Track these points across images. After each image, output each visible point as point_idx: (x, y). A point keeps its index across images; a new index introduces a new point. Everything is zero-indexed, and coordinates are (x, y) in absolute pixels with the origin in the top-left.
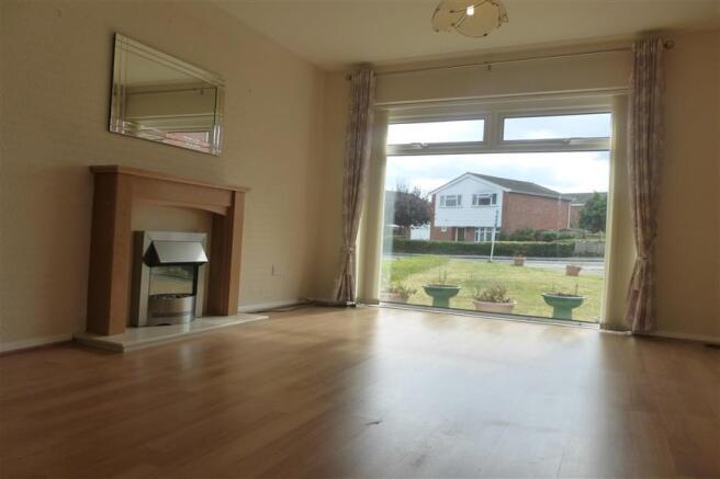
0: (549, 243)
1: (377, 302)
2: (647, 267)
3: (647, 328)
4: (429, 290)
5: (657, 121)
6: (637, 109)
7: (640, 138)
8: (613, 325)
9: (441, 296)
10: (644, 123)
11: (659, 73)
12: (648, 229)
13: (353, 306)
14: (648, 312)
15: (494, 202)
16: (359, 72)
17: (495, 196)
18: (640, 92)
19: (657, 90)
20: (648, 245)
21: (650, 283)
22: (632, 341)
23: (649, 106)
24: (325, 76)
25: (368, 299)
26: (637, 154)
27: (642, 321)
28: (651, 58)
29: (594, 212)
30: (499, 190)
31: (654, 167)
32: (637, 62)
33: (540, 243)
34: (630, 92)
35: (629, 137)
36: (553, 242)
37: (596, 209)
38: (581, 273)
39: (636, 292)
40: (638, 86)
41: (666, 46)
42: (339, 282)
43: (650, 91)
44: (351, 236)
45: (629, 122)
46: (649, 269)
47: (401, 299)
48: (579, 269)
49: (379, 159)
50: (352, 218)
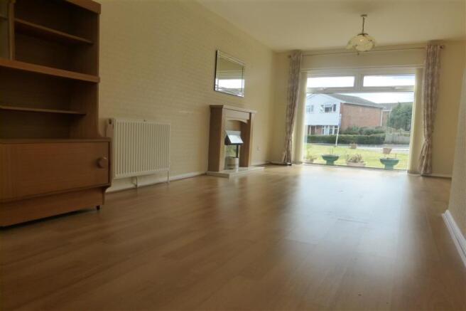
0: (369, 136)
1: (301, 163)
2: (429, 145)
3: (428, 171)
4: (325, 157)
5: (435, 81)
6: (427, 75)
7: (428, 89)
8: (412, 172)
9: (330, 160)
10: (430, 82)
11: (437, 60)
12: (430, 129)
13: (290, 165)
14: (429, 165)
15: (335, 110)
16: (295, 54)
17: (335, 105)
18: (429, 68)
19: (436, 67)
20: (430, 136)
21: (430, 152)
22: (421, 178)
23: (432, 74)
24: (277, 55)
25: (297, 162)
26: (427, 96)
27: (425, 169)
28: (434, 54)
29: (397, 116)
30: (338, 102)
31: (434, 102)
32: (428, 55)
33: (363, 135)
34: (424, 68)
35: (423, 89)
36: (372, 135)
37: (398, 114)
38: (392, 152)
39: (424, 157)
40: (428, 65)
41: (441, 47)
42: (285, 154)
43: (433, 68)
44: (290, 132)
45: (423, 81)
46: (430, 147)
47: (311, 161)
48: (390, 150)
49: (303, 95)
50: (291, 123)
